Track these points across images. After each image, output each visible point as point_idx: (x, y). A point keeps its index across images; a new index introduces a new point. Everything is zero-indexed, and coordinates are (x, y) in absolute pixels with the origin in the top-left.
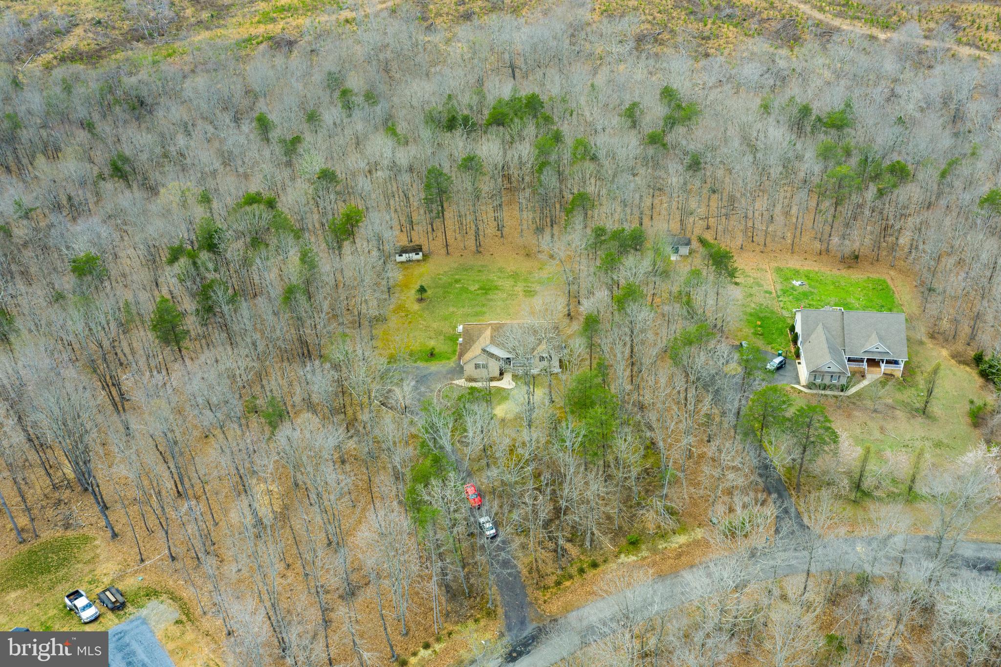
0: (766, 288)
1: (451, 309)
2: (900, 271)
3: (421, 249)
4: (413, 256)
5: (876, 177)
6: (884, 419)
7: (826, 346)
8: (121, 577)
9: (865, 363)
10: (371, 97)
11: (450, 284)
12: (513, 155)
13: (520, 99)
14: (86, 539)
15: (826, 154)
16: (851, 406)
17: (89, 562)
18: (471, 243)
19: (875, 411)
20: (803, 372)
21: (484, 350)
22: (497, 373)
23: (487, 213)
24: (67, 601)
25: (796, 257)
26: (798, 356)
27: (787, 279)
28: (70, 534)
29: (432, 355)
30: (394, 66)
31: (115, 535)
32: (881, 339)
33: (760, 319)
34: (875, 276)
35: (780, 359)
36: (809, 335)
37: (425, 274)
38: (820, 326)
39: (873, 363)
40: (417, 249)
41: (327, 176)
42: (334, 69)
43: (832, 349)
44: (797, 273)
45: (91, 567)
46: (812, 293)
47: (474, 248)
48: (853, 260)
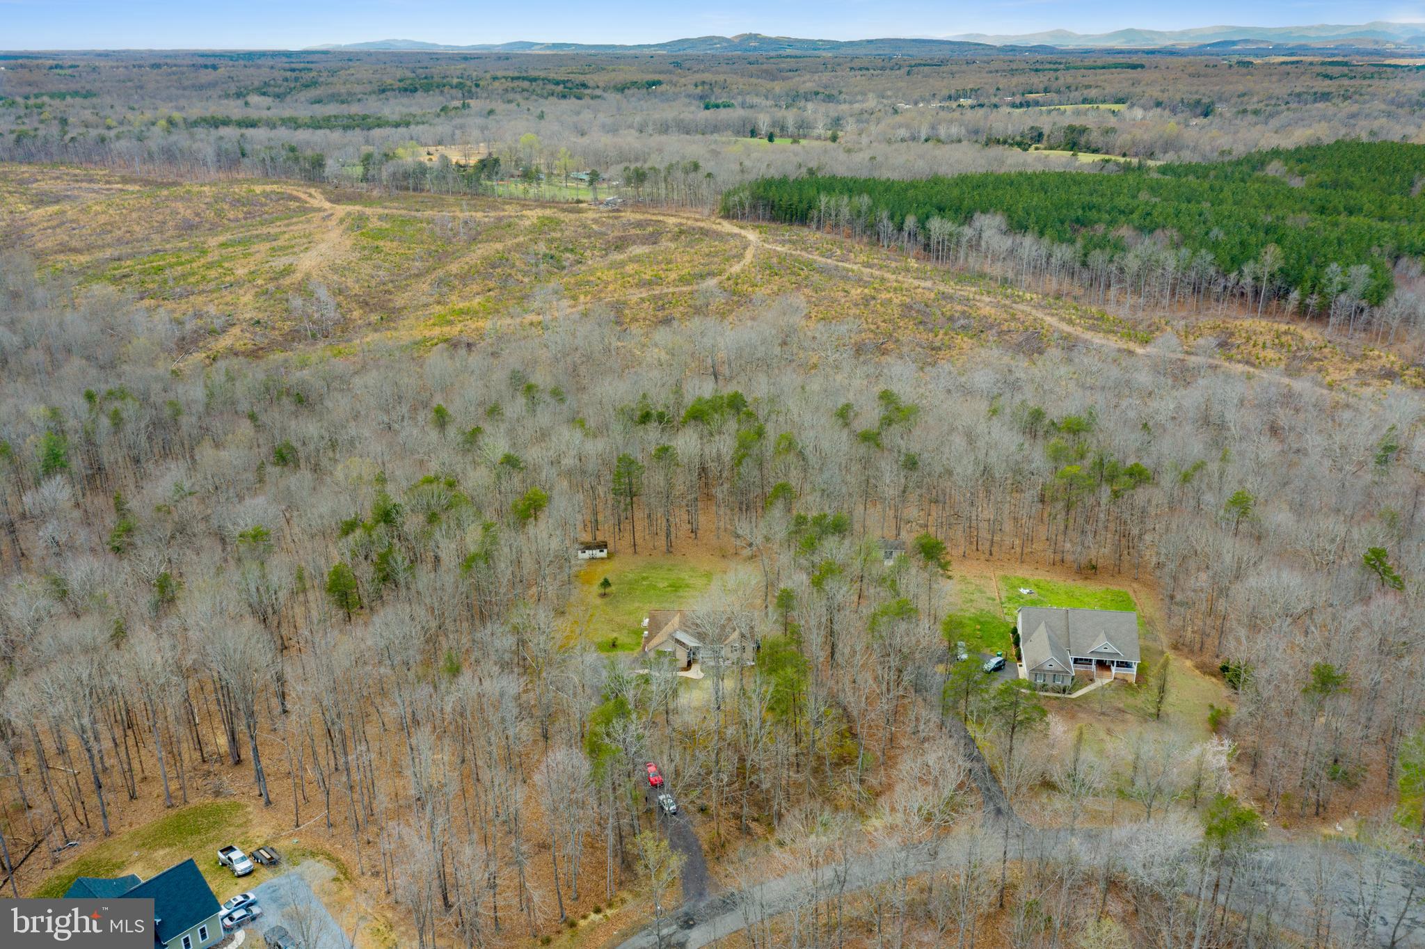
0: (989, 594)
1: (637, 604)
2: (1145, 584)
3: (606, 546)
4: (597, 553)
5: (1112, 478)
6: (1112, 721)
7: (1047, 642)
8: (275, 839)
9: (1094, 666)
10: (558, 394)
11: (637, 581)
12: (711, 450)
13: (722, 398)
14: (238, 806)
15: (1057, 456)
16: (1076, 708)
17: (241, 825)
18: (661, 542)
19: (1103, 714)
20: (1023, 672)
21: (671, 636)
22: (685, 664)
23: (680, 517)
24: (221, 855)
25: (1025, 566)
26: (1019, 659)
27: (1014, 587)
28: (220, 801)
29: (614, 645)
30: (583, 370)
31: (268, 803)
32: (1110, 639)
33: (980, 623)
34: (1116, 588)
35: (1000, 659)
36: (1030, 634)
37: (608, 570)
38: (1043, 624)
39: (1102, 665)
40: (602, 546)
41: (511, 462)
42: (518, 367)
43: (1054, 646)
44: (1025, 582)
45: (243, 830)
46: (1042, 602)
47: (664, 549)
48: (1090, 571)
